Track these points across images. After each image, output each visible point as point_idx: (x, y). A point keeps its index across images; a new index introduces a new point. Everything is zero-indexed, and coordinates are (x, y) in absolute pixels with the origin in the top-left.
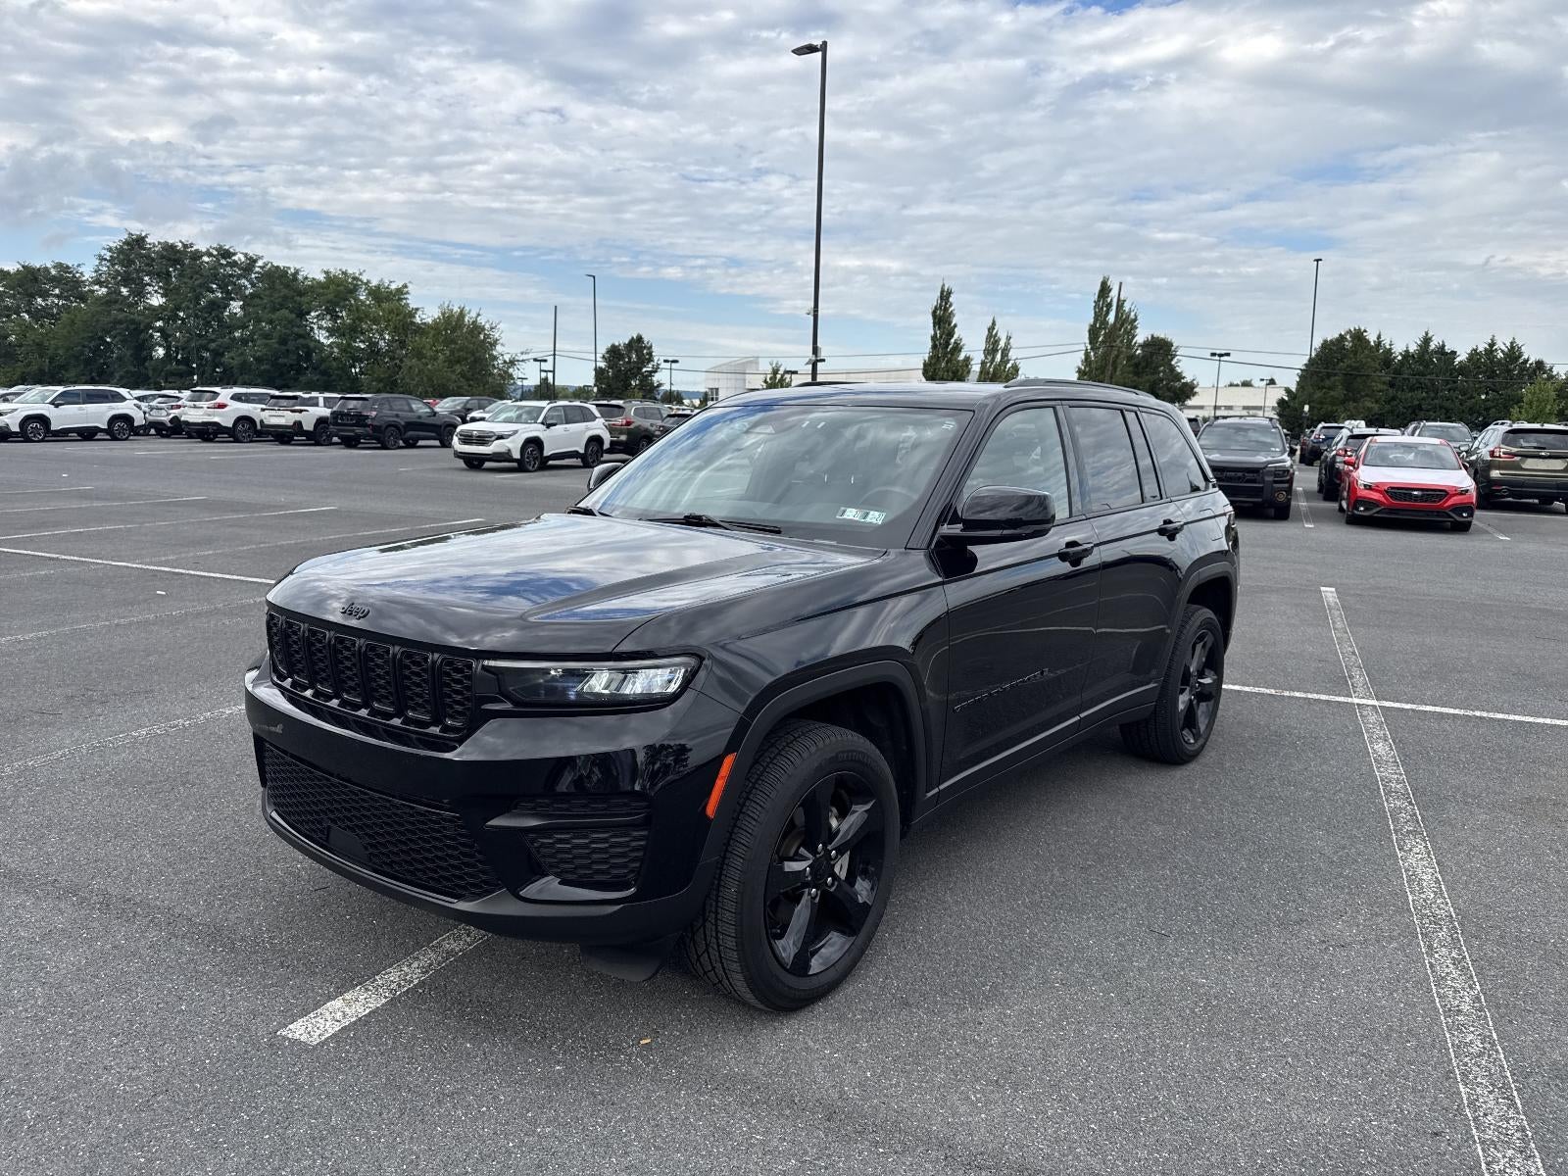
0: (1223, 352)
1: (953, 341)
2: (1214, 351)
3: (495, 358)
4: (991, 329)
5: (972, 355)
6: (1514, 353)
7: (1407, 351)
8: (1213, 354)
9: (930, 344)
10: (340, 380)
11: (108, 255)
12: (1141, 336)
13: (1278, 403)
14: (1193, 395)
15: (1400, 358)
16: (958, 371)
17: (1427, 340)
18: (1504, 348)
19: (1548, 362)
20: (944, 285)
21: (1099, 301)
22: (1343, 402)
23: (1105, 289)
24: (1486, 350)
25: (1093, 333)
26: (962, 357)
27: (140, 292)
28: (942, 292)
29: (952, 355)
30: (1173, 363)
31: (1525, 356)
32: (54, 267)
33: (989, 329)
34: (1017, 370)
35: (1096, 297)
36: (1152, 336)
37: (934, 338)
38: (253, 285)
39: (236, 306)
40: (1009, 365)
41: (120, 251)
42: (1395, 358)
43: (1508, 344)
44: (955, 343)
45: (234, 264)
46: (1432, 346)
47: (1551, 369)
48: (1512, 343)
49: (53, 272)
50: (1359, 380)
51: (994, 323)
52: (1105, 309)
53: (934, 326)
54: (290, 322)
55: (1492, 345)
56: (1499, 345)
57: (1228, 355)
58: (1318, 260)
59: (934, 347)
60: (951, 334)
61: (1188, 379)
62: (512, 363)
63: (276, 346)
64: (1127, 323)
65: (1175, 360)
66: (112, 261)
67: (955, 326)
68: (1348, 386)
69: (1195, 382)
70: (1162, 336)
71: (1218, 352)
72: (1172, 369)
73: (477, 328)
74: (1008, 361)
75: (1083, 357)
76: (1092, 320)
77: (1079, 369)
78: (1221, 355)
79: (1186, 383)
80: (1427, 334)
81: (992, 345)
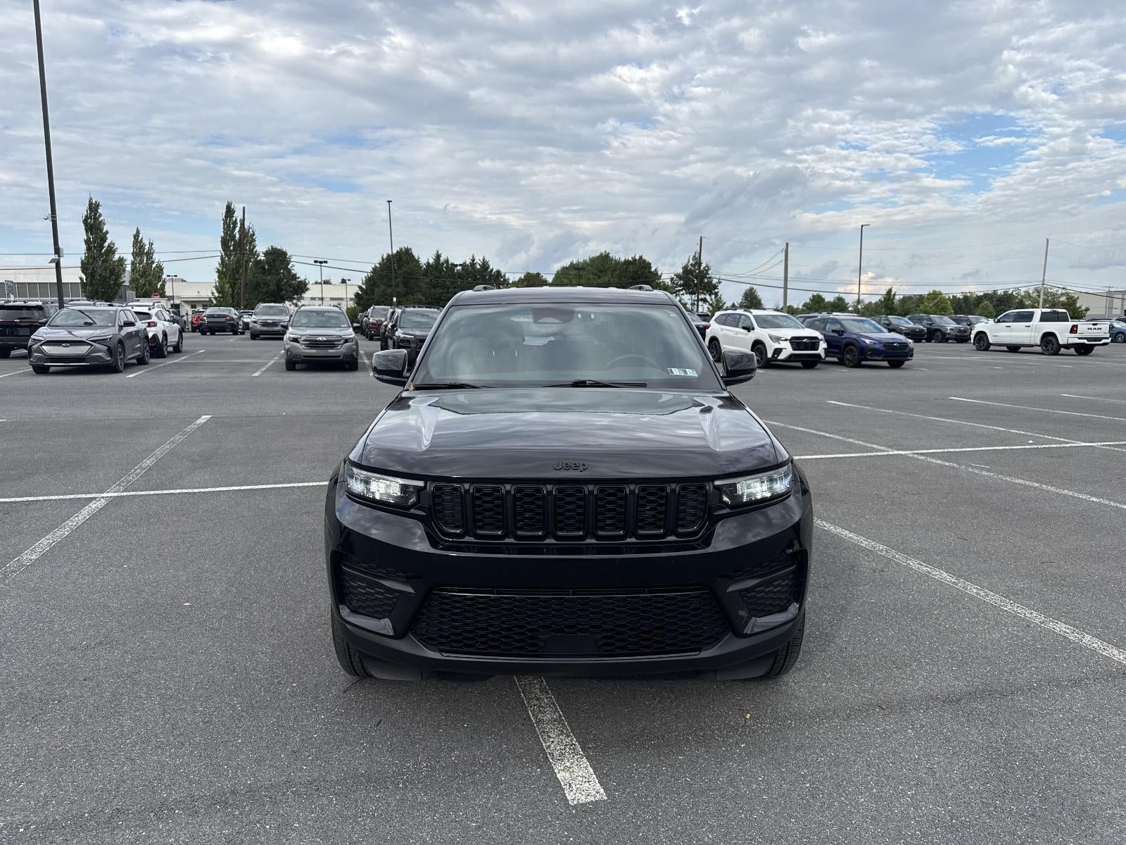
0: (323, 260)
1: (106, 244)
2: (316, 259)
4: (136, 236)
5: (125, 257)
6: (485, 265)
7: (428, 263)
8: (316, 262)
9: (84, 247)
12: (261, 248)
13: (355, 296)
14: (307, 290)
15: (425, 267)
16: (114, 269)
17: (438, 256)
18: (479, 262)
19: (503, 271)
20: (91, 199)
21: (226, 219)
22: (405, 295)
23: (230, 211)
24: (470, 263)
25: (225, 243)
26: (116, 257)
28: (91, 204)
29: (107, 255)
30: (289, 267)
31: (491, 268)
33: (135, 237)
34: (161, 269)
35: (224, 215)
36: (272, 247)
37: (87, 242)
40: (154, 265)
42: (422, 267)
43: (482, 260)
44: (109, 246)
46: (442, 259)
47: (504, 276)
48: (483, 260)
50: (412, 281)
51: (138, 232)
52: (232, 226)
53: (87, 232)
55: (473, 260)
56: (477, 260)
57: (326, 262)
58: (389, 202)
59: (89, 249)
60: (104, 239)
61: (302, 278)
64: (247, 238)
65: (291, 265)
67: (107, 232)
68: (406, 284)
69: (307, 281)
70: (279, 248)
71: (319, 260)
72: (289, 271)
74: (153, 262)
75: (220, 261)
76: (222, 235)
77: (218, 269)
78: (321, 262)
79: (301, 282)
80: (438, 252)
81: (140, 250)
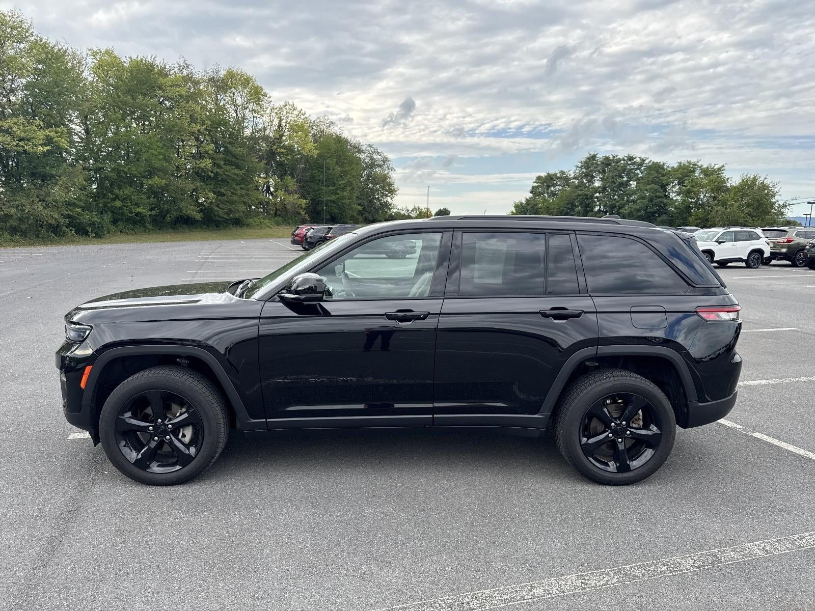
3: (774, 203)
10: (678, 219)
11: (580, 165)
27: (591, 181)
32: (559, 173)
38: (642, 173)
39: (633, 184)
41: (585, 162)
45: (633, 164)
49: (558, 175)
54: (656, 190)
62: (785, 206)
63: (647, 202)
66: (581, 167)
73: (764, 187)
